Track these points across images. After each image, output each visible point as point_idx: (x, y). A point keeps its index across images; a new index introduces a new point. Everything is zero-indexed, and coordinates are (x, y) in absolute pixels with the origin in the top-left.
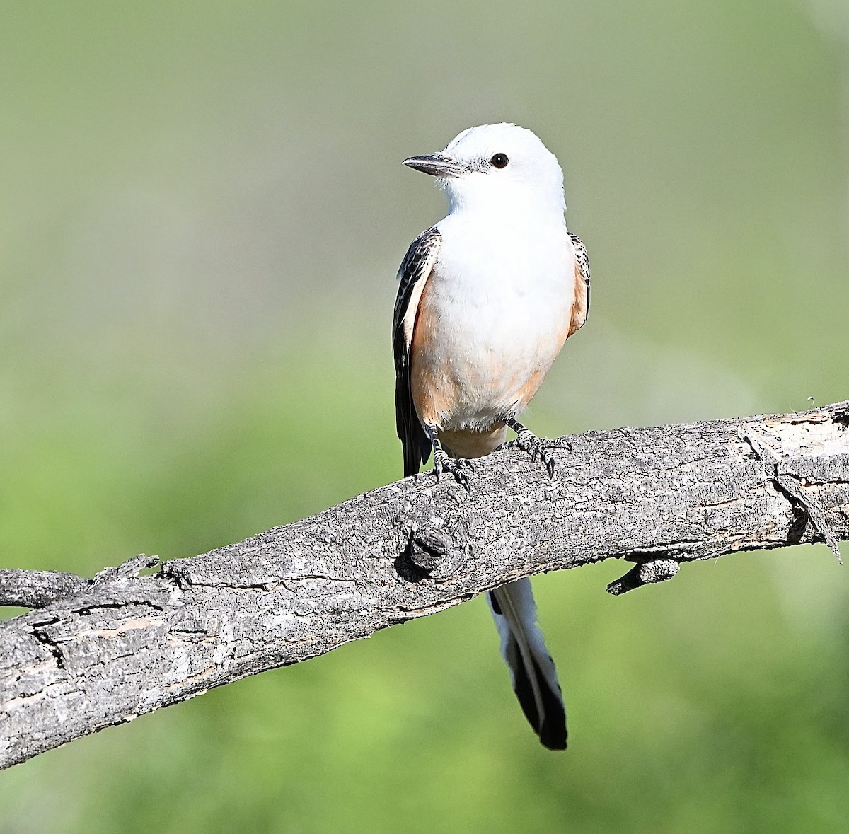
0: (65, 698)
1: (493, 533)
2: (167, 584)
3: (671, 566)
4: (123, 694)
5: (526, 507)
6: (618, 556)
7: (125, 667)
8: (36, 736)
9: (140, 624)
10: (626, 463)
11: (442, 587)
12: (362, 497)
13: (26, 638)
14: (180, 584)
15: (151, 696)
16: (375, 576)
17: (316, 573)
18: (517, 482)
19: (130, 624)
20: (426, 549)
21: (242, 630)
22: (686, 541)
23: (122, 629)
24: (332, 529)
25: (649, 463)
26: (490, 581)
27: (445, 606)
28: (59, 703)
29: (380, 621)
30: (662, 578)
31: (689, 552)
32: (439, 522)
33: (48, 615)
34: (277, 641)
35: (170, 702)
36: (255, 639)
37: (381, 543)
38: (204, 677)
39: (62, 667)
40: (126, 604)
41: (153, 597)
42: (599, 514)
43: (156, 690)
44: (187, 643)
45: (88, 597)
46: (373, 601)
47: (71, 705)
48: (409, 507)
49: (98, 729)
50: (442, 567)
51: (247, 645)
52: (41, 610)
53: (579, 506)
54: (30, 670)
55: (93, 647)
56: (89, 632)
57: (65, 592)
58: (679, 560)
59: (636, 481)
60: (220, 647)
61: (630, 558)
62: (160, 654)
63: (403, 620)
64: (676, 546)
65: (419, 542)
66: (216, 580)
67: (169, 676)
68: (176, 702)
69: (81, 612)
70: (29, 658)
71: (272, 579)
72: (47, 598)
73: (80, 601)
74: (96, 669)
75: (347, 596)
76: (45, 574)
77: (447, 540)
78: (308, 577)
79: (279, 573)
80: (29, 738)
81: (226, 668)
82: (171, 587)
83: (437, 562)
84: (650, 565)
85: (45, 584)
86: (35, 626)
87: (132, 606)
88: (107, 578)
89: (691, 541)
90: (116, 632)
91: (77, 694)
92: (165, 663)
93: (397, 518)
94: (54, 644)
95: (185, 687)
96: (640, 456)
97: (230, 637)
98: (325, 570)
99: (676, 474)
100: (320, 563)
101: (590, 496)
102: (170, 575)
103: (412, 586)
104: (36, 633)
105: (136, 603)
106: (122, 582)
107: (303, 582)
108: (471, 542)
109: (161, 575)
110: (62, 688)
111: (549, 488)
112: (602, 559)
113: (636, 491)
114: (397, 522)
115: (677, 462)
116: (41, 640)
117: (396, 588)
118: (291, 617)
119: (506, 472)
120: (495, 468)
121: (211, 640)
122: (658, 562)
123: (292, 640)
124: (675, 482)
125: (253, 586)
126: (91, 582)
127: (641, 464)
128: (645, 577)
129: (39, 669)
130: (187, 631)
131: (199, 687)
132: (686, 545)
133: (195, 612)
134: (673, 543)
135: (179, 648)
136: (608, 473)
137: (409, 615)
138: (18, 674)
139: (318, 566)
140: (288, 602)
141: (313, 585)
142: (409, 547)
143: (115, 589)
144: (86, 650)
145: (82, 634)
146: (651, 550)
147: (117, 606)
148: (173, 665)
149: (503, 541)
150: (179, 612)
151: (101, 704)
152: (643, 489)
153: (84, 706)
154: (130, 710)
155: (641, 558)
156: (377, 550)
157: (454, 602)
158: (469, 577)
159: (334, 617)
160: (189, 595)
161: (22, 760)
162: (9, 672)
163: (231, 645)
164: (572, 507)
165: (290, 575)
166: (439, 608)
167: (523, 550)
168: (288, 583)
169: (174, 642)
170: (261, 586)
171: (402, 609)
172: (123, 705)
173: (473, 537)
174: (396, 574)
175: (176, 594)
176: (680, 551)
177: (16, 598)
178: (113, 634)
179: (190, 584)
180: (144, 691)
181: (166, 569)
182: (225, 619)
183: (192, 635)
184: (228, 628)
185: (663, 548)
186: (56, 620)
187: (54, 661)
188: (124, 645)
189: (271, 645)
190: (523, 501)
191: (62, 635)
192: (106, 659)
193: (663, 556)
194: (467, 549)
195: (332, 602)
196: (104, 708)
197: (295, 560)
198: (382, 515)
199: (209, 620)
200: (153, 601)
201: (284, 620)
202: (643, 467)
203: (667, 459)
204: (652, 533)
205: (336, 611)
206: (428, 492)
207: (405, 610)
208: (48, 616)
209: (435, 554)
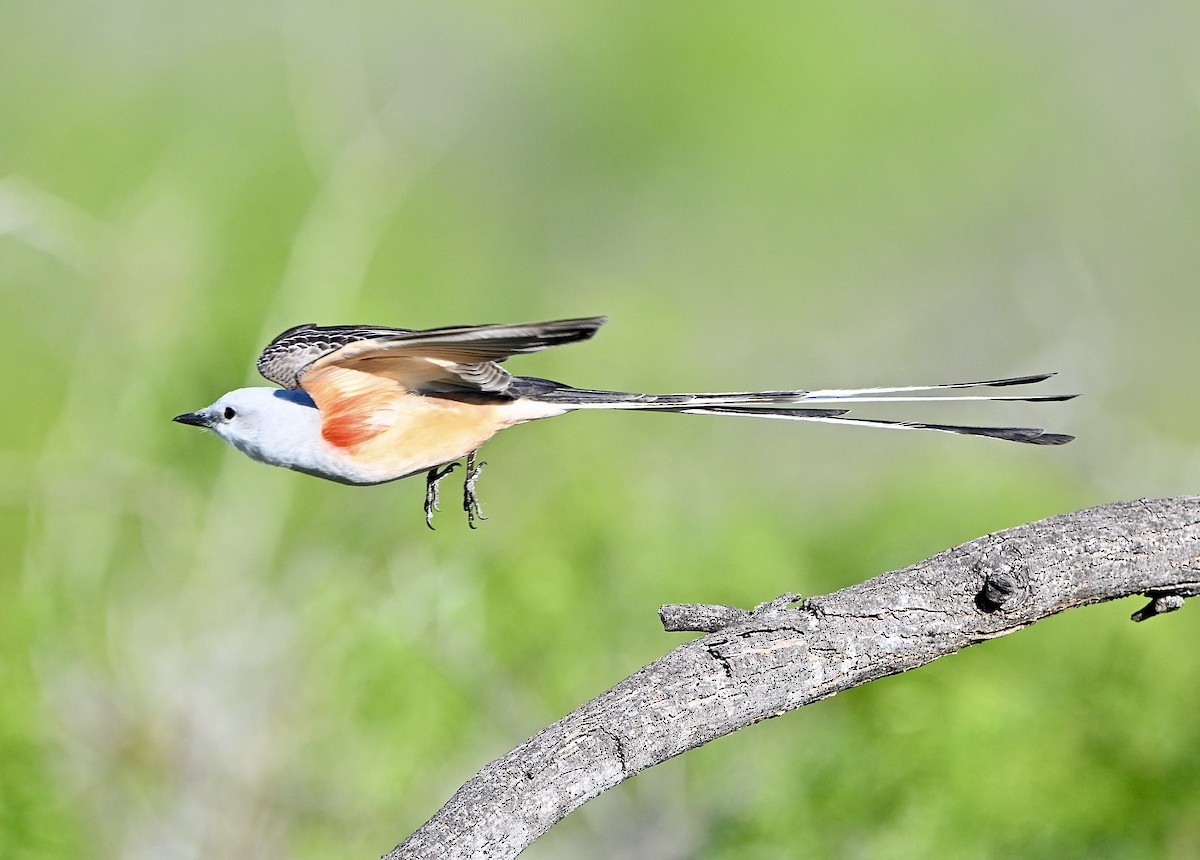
0: (732, 698)
1: (1047, 578)
2: (806, 615)
3: (1178, 600)
4: (774, 696)
5: (1071, 557)
6: (1139, 593)
7: (777, 676)
8: (711, 727)
9: (787, 644)
10: (1144, 524)
11: (1010, 616)
12: (950, 550)
13: (703, 654)
14: (816, 615)
15: (796, 697)
16: (960, 609)
17: (917, 607)
18: (1064, 539)
19: (780, 644)
20: (997, 588)
21: (862, 648)
22: (1189, 582)
23: (774, 648)
24: (930, 574)
25: (1162, 525)
26: (1044, 612)
27: (1012, 630)
28: (728, 702)
29: (964, 642)
30: (1170, 610)
31: (1191, 590)
32: (1007, 569)
33: (719, 638)
34: (888, 657)
35: (811, 701)
36: (871, 654)
37: (964, 584)
38: (835, 683)
39: (730, 676)
40: (777, 630)
41: (796, 624)
42: (1125, 563)
43: (799, 693)
44: (822, 658)
45: (749, 625)
46: (959, 627)
47: (736, 704)
48: (985, 558)
49: (757, 722)
50: (1010, 601)
51: (866, 659)
52: (714, 634)
53: (1110, 557)
54: (706, 678)
55: (753, 661)
56: (750, 650)
57: (730, 621)
58: (1184, 596)
59: (1153, 538)
60: (846, 661)
61: (1147, 594)
62: (802, 666)
63: (979, 641)
64: (1182, 586)
65: (992, 583)
66: (843, 612)
67: (808, 683)
68: (813, 702)
69: (743, 635)
70: (706, 670)
71: (884, 610)
72: (718, 626)
73: (743, 627)
74: (755, 677)
75: (938, 623)
76: (717, 607)
77: (1013, 582)
78: (911, 609)
79: (889, 606)
80: (706, 728)
81: (851, 677)
82: (810, 617)
83: (1005, 598)
84: (1162, 600)
85: (717, 614)
86: (710, 645)
87: (782, 631)
88: (764, 609)
89: (1193, 582)
90: (770, 650)
91: (741, 696)
92: (807, 673)
93: (976, 566)
94: (724, 659)
95: (821, 690)
96: (1155, 519)
97: (853, 654)
98: (924, 604)
99: (1181, 532)
100: (920, 598)
101: (1119, 549)
102: (809, 608)
103: (987, 616)
104: (710, 651)
105: (784, 629)
106: (774, 613)
107: (907, 613)
108: (1031, 583)
109: (802, 608)
110: (730, 691)
111: (1088, 544)
112: (1127, 595)
113: (1152, 545)
114: (976, 569)
115: (1183, 524)
116: (714, 656)
117: (973, 616)
118: (900, 640)
119: (1056, 532)
120: (1048, 529)
121: (840, 656)
122: (1169, 598)
123: (899, 655)
124: (1181, 539)
125: (870, 616)
126: (751, 614)
127: (1156, 525)
128: (1159, 608)
129: (713, 677)
130: (822, 649)
131: (831, 690)
132: (1189, 585)
133: (828, 635)
134: (1180, 583)
135: (816, 662)
136: (1131, 532)
137: (985, 637)
138: (698, 681)
139: (919, 601)
140: (896, 628)
141: (915, 615)
142: (985, 587)
143: (769, 618)
144: (748, 664)
145: (744, 652)
146: (1163, 589)
147: (770, 631)
148: (811, 674)
149: (1054, 582)
150: (816, 635)
151: (759, 700)
152: (1157, 544)
153: (746, 705)
154: (780, 708)
155: (1156, 595)
156: (960, 589)
157: (1018, 628)
158: (1029, 609)
159: (930, 639)
160: (823, 623)
161: (700, 745)
162: (691, 679)
163: (855, 660)
164: (1105, 557)
165: (898, 608)
166: (1008, 632)
167: (1069, 589)
168: (896, 614)
169: (812, 657)
170: (876, 616)
171: (979, 632)
172: (775, 704)
173: (1033, 580)
174: (975, 607)
175: (813, 622)
176: (1185, 589)
177: (696, 625)
178: (767, 652)
179: (824, 615)
180: (790, 693)
181: (806, 604)
182: (850, 640)
183: (826, 652)
184: (852, 647)
185: (1173, 587)
186: (725, 641)
187: (723, 672)
188: (775, 660)
189: (884, 660)
190: (1068, 553)
191: (730, 651)
192: (762, 670)
193: (1172, 593)
194: (1028, 588)
195: (929, 627)
196: (760, 706)
197: (901, 597)
198: (964, 563)
199: (838, 641)
200: (796, 628)
201: (894, 641)
202: (1157, 528)
203: (1174, 522)
204: (1165, 577)
205: (931, 634)
206: (999, 547)
207: (983, 633)
208: (720, 639)
209: (1007, 593)
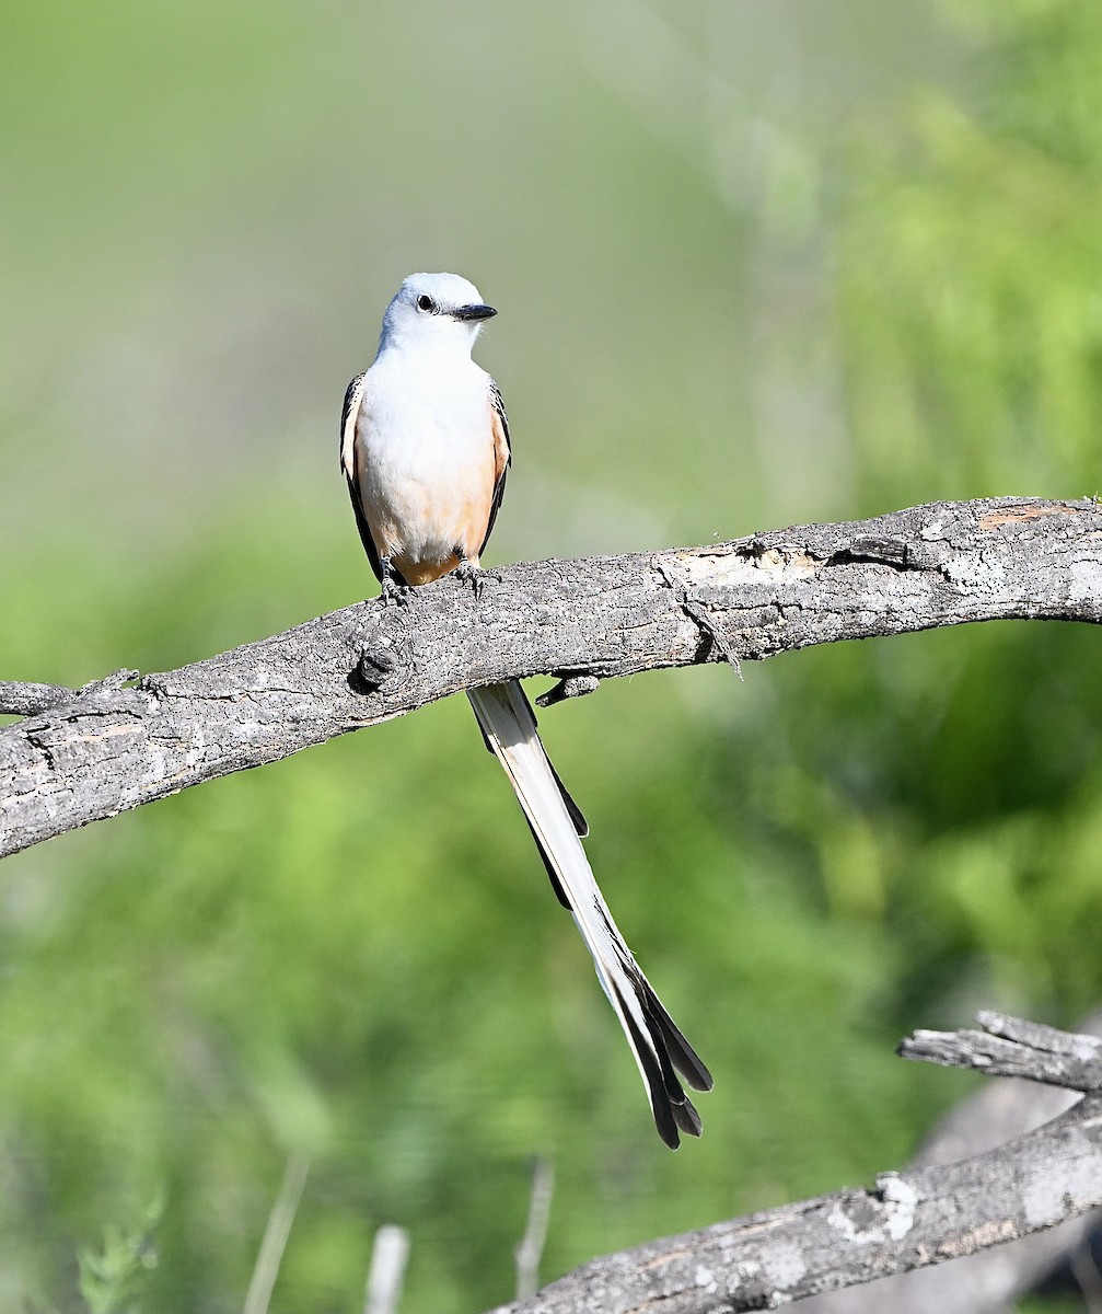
0: (55, 796)
1: (435, 653)
2: (145, 695)
3: (592, 681)
4: (106, 793)
5: (463, 629)
6: (545, 673)
7: (109, 769)
8: (29, 829)
9: (122, 731)
10: (552, 590)
11: (390, 699)
12: (318, 619)
13: (20, 742)
14: (157, 696)
15: (131, 795)
16: (330, 689)
17: (277, 687)
18: (456, 607)
19: (113, 731)
20: (375, 665)
21: (212, 737)
22: (605, 660)
23: (106, 735)
24: (294, 648)
25: (574, 591)
26: (432, 694)
27: (392, 717)
28: (49, 800)
29: (335, 730)
30: (583, 693)
31: (608, 670)
32: (387, 642)
33: (40, 722)
34: (243, 747)
35: (150, 800)
36: (223, 744)
37: (335, 660)
38: (178, 778)
39: (53, 768)
40: (110, 713)
41: (133, 707)
42: (528, 636)
43: (136, 789)
44: (163, 748)
45: (75, 707)
46: (327, 712)
47: (60, 802)
48: (360, 629)
49: (84, 824)
50: (390, 681)
51: (216, 750)
52: (34, 718)
53: (510, 629)
54: (24, 771)
55: (80, 751)
56: (76, 738)
57: (54, 703)
58: (599, 677)
59: (562, 606)
60: (192, 751)
61: (556, 674)
62: (139, 757)
63: (354, 729)
64: (597, 664)
65: (369, 660)
66: (189, 693)
67: (147, 777)
68: (153, 800)
69: (69, 720)
70: (23, 761)
71: (239, 691)
72: (39, 708)
73: (69, 710)
74: (83, 770)
75: (304, 707)
76: (38, 686)
77: (393, 657)
78: (272, 690)
79: (245, 686)
80: (23, 831)
81: (198, 770)
82: (149, 699)
83: (385, 677)
84: (573, 681)
85: (38, 695)
86: (28, 732)
87: (115, 715)
88: (94, 689)
89: (610, 660)
90: (100, 738)
91: (65, 792)
92: (146, 767)
93: (350, 638)
94: (46, 748)
95: (161, 786)
96: (565, 584)
97: (201, 743)
98: (286, 684)
99: (596, 600)
100: (281, 677)
101: (521, 619)
102: (148, 687)
103: (362, 699)
104: (29, 739)
105: (118, 712)
106: (106, 693)
107: (266, 695)
108: (416, 659)
109: (140, 687)
110: (52, 787)
111: (485, 613)
112: (531, 675)
113: (561, 615)
114: (350, 642)
115: (598, 589)
116: (33, 744)
117: (346, 699)
118: (256, 726)
119: (447, 597)
120: (437, 594)
121: (185, 745)
122: (581, 678)
123: (256, 745)
124: (596, 608)
125: (221, 698)
126: (78, 694)
127: (566, 591)
128: (569, 691)
129: (32, 770)
130: (163, 737)
131: (173, 787)
132: (606, 663)
133: (171, 720)
134: (594, 661)
135: (156, 753)
136: (536, 599)
137: (360, 724)
138: (14, 775)
139: (280, 680)
140: (253, 712)
141: (275, 696)
142: (360, 664)
143: (100, 699)
144: (74, 754)
145: (70, 740)
146: (575, 667)
147: (102, 715)
148: (151, 767)
149: (443, 659)
150: (156, 721)
151: (86, 800)
152: (567, 613)
153: (71, 803)
154: (112, 807)
155: (565, 675)
156: (331, 666)
157: (400, 713)
158: (413, 690)
159: (293, 726)
160: (165, 706)
161: (16, 851)
162: (6, 772)
163: (203, 750)
164: (504, 629)
165: (255, 688)
166: (387, 718)
167: (461, 667)
168: (253, 695)
169: (152, 747)
170: (229, 698)
171: (353, 719)
172: (106, 802)
173: (417, 655)
174: (348, 688)
175: (154, 705)
176: (600, 668)
177: (12, 707)
178: (98, 740)
179: (167, 695)
180: (125, 790)
181: (145, 683)
182: (197, 726)
183: (168, 740)
184: (200, 735)
185: (586, 666)
186: (47, 727)
187: (44, 764)
188: (107, 750)
189: (238, 750)
190: (461, 624)
191: (52, 740)
192: (92, 761)
193: (585, 673)
194: (412, 666)
195: (291, 712)
196: (89, 805)
197: (259, 675)
198: (336, 636)
199: (183, 728)
200: (133, 711)
201: (250, 728)
202: (567, 594)
203: (588, 587)
204: (573, 652)
205: (295, 720)
206: (377, 615)
207: (357, 719)
208: (41, 724)
209: (384, 670)
